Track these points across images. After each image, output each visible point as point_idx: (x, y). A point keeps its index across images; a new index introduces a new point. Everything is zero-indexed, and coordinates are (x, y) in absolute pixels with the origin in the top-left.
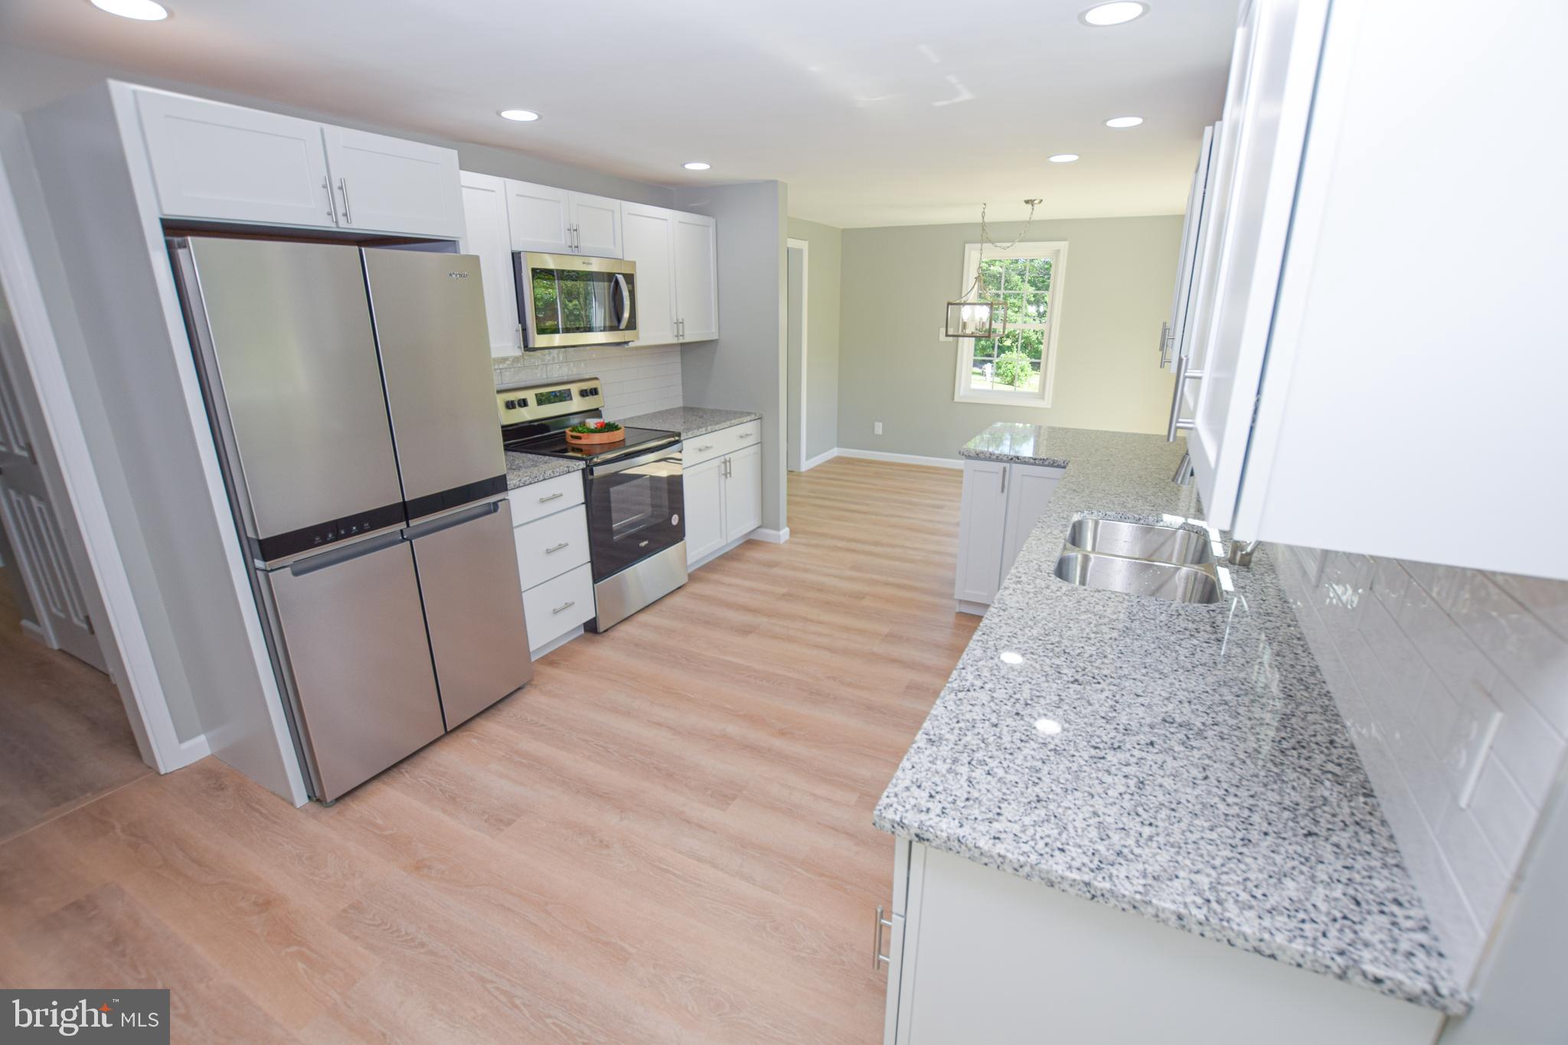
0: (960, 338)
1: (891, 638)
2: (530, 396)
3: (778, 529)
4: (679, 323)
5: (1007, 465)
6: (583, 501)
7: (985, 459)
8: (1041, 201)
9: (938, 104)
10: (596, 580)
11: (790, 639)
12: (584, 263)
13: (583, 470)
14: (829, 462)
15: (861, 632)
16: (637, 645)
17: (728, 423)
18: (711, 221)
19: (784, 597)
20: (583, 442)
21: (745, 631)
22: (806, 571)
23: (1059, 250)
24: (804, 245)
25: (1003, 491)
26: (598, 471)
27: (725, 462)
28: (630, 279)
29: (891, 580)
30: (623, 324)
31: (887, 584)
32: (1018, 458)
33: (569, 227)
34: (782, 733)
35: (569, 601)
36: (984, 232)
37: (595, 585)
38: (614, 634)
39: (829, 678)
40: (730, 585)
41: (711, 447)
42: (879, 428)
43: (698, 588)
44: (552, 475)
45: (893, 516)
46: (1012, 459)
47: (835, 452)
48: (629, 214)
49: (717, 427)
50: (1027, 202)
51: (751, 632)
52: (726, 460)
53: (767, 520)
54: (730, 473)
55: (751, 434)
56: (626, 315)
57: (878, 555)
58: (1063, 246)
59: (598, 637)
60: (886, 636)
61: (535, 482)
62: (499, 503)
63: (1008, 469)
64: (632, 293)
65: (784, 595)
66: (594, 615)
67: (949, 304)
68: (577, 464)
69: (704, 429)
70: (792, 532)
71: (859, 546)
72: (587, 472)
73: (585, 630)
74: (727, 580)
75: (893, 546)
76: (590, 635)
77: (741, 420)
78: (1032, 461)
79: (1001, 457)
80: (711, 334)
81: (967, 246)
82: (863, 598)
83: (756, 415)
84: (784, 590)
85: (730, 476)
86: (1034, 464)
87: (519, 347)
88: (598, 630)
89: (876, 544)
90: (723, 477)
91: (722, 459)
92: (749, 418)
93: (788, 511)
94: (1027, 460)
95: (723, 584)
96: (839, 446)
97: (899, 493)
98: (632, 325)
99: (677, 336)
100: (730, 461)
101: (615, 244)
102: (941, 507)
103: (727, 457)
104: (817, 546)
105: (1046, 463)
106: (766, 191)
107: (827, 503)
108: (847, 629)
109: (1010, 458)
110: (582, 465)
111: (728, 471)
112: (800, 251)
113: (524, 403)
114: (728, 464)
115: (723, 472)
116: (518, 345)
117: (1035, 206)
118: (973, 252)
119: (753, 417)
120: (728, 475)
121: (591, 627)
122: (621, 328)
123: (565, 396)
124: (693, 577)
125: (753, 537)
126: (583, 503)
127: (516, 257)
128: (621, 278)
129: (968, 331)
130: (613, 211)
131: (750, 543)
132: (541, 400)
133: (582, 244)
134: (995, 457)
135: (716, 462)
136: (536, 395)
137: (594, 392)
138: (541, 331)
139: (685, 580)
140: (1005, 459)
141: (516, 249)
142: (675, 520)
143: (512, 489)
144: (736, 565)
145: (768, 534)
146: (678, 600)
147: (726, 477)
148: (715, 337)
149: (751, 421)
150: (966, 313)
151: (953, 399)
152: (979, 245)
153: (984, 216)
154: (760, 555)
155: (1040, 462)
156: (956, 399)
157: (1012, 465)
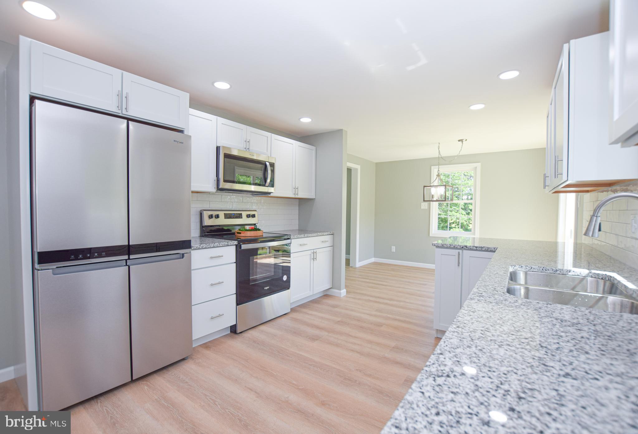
0: (431, 202)
1: (396, 349)
2: (222, 214)
3: (340, 289)
4: (296, 188)
5: (461, 251)
6: (235, 261)
7: (447, 248)
8: (466, 141)
9: (410, 68)
10: (238, 304)
11: (337, 345)
12: (250, 155)
13: (236, 245)
14: (370, 264)
15: (378, 344)
16: (254, 342)
17: (316, 234)
18: (314, 148)
19: (339, 322)
20: (242, 235)
21: (314, 338)
22: (352, 310)
23: (476, 167)
24: (358, 167)
25: (459, 265)
26: (244, 247)
27: (314, 253)
28: (272, 165)
29: (398, 317)
30: (267, 184)
31: (396, 320)
32: (466, 247)
33: (245, 140)
35: (221, 314)
36: (441, 161)
37: (237, 306)
38: (245, 335)
39: (357, 370)
40: (311, 315)
41: (307, 244)
42: (394, 249)
43: (294, 315)
44: (218, 245)
45: (399, 287)
46: (463, 247)
47: (373, 260)
48: (275, 139)
49: (310, 235)
50: (459, 141)
51: (317, 340)
52: (314, 252)
53: (335, 284)
54: (316, 259)
55: (328, 241)
56: (268, 181)
57: (392, 305)
58: (478, 165)
59: (236, 336)
60: (393, 348)
61: (208, 248)
62: (185, 254)
63: (461, 253)
64: (273, 171)
65: (339, 321)
66: (235, 323)
67: (424, 187)
68: (233, 242)
69: (303, 235)
70: (347, 292)
71: (381, 301)
72: (238, 247)
73: (231, 332)
74: (310, 312)
75: (400, 301)
76: (233, 334)
77: (322, 233)
78: (475, 248)
79: (457, 247)
80: (312, 196)
81: (432, 167)
82: (382, 326)
83: (330, 232)
84: (339, 319)
85: (316, 260)
86: (476, 250)
87: (215, 188)
88: (237, 332)
89: (391, 300)
90: (312, 260)
91: (312, 251)
92: (327, 233)
93: (346, 283)
94: (471, 248)
95: (308, 314)
96: (375, 257)
97: (404, 278)
98: (272, 185)
99: (295, 194)
100: (316, 253)
101: (267, 151)
102: (425, 285)
103: (315, 251)
104: (359, 299)
105: (484, 249)
106: (337, 134)
107: (368, 281)
108: (370, 342)
110: (236, 243)
111: (315, 257)
112: (357, 169)
113: (217, 216)
114: (315, 254)
115: (312, 257)
116: (214, 187)
117: (464, 142)
118: (435, 169)
119: (329, 233)
120: (315, 259)
121: (233, 330)
122: (266, 185)
123: (239, 216)
124: (293, 310)
125: (328, 293)
126: (235, 263)
127: (218, 148)
128: (268, 163)
129: (435, 199)
130: (267, 137)
131: (326, 295)
132: (227, 216)
133: (251, 148)
134: (453, 247)
135: (309, 252)
136: (224, 213)
137: (254, 216)
138: (225, 181)
139: (290, 311)
140: (459, 247)
141: (218, 145)
142: (285, 278)
143: (195, 249)
144: (316, 305)
145: (335, 292)
146: (283, 320)
147: (314, 260)
148: (313, 197)
149: (328, 235)
150: (433, 191)
151: (429, 235)
152: (438, 166)
153: (439, 149)
154: (329, 301)
155: (480, 249)
156: (431, 235)
157: (464, 251)
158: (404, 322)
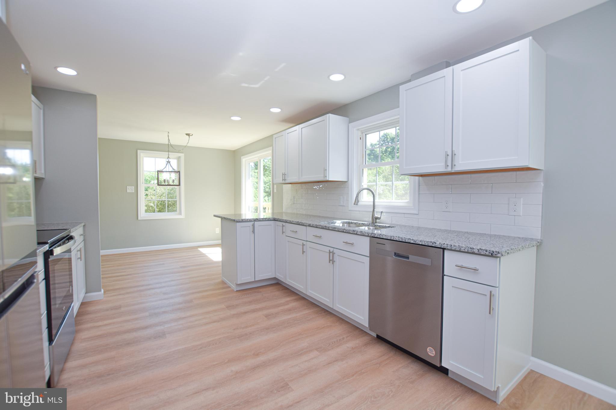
1: (231, 307)
3: (100, 291)
5: (253, 223)
6: (44, 277)
7: (245, 222)
8: (192, 135)
9: (244, 85)
10: (51, 341)
17: (79, 226)
18: (41, 106)
19: (152, 316)
21: (158, 336)
23: (180, 157)
34: (257, 355)
37: (51, 346)
39: (234, 329)
46: (255, 220)
49: (77, 228)
50: (187, 134)
51: (164, 334)
55: (82, 234)
58: (182, 155)
60: (227, 307)
67: (158, 171)
78: (262, 220)
79: (251, 220)
81: (139, 151)
90: (78, 260)
91: (77, 249)
94: (260, 219)
100: (80, 250)
109: (254, 219)
115: (78, 257)
117: (190, 137)
118: (141, 154)
120: (80, 259)
125: (84, 300)
126: (44, 279)
131: (83, 304)
134: (249, 220)
135: (76, 251)
140: (253, 220)
145: (93, 295)
148: (43, 176)
149: (82, 226)
153: (168, 137)
154: (91, 309)
155: (265, 220)
156: (139, 218)
157: (255, 222)
158: (198, 292)
